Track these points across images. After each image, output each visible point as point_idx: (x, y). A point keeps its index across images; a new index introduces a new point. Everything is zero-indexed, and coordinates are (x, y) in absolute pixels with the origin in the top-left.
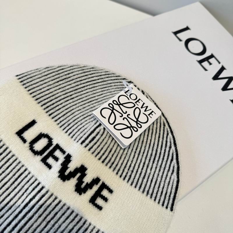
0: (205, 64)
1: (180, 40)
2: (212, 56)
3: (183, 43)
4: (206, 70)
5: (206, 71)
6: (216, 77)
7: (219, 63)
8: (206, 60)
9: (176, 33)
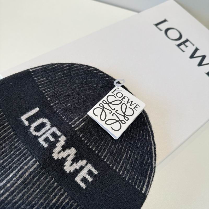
0: (183, 47)
1: (161, 30)
2: (187, 41)
3: (163, 32)
4: (184, 51)
5: (184, 53)
6: (192, 57)
7: (194, 45)
8: (183, 43)
9: (157, 25)
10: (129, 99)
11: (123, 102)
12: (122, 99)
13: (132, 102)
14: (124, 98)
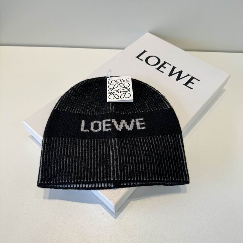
10: (120, 80)
11: (119, 84)
12: (117, 82)
13: (123, 80)
14: (117, 81)
